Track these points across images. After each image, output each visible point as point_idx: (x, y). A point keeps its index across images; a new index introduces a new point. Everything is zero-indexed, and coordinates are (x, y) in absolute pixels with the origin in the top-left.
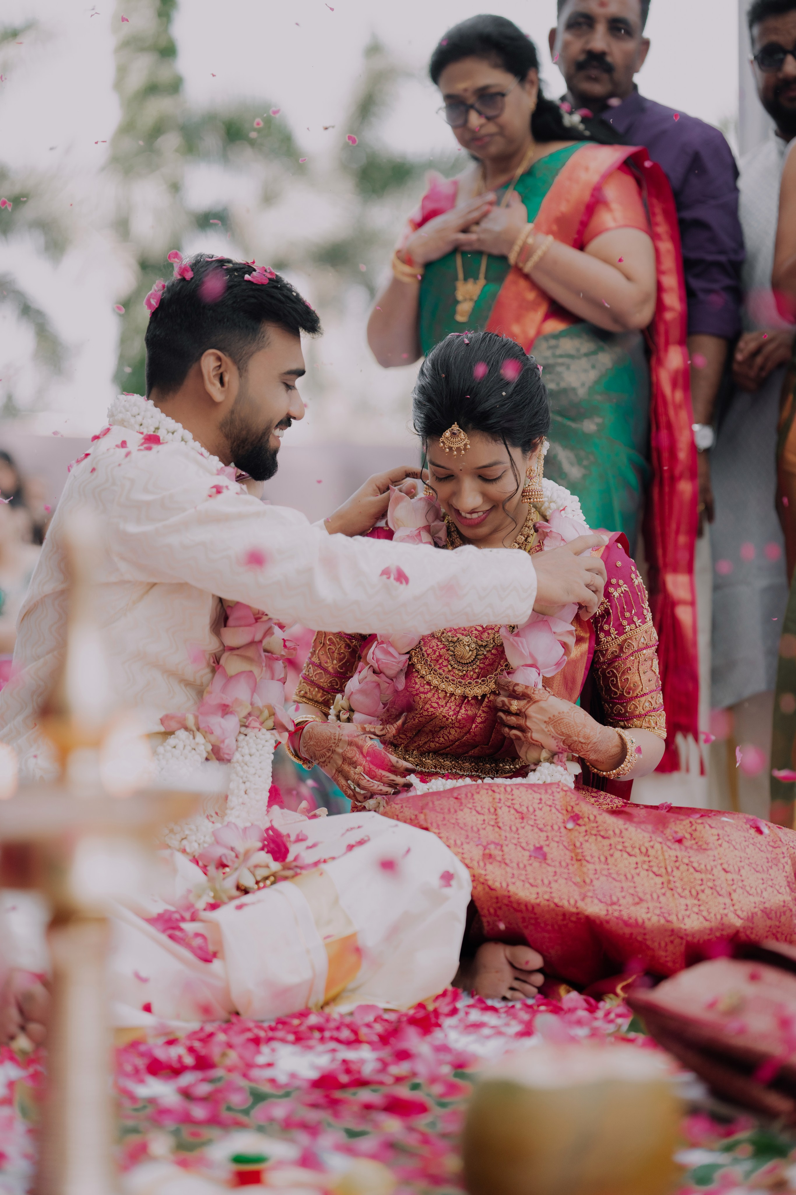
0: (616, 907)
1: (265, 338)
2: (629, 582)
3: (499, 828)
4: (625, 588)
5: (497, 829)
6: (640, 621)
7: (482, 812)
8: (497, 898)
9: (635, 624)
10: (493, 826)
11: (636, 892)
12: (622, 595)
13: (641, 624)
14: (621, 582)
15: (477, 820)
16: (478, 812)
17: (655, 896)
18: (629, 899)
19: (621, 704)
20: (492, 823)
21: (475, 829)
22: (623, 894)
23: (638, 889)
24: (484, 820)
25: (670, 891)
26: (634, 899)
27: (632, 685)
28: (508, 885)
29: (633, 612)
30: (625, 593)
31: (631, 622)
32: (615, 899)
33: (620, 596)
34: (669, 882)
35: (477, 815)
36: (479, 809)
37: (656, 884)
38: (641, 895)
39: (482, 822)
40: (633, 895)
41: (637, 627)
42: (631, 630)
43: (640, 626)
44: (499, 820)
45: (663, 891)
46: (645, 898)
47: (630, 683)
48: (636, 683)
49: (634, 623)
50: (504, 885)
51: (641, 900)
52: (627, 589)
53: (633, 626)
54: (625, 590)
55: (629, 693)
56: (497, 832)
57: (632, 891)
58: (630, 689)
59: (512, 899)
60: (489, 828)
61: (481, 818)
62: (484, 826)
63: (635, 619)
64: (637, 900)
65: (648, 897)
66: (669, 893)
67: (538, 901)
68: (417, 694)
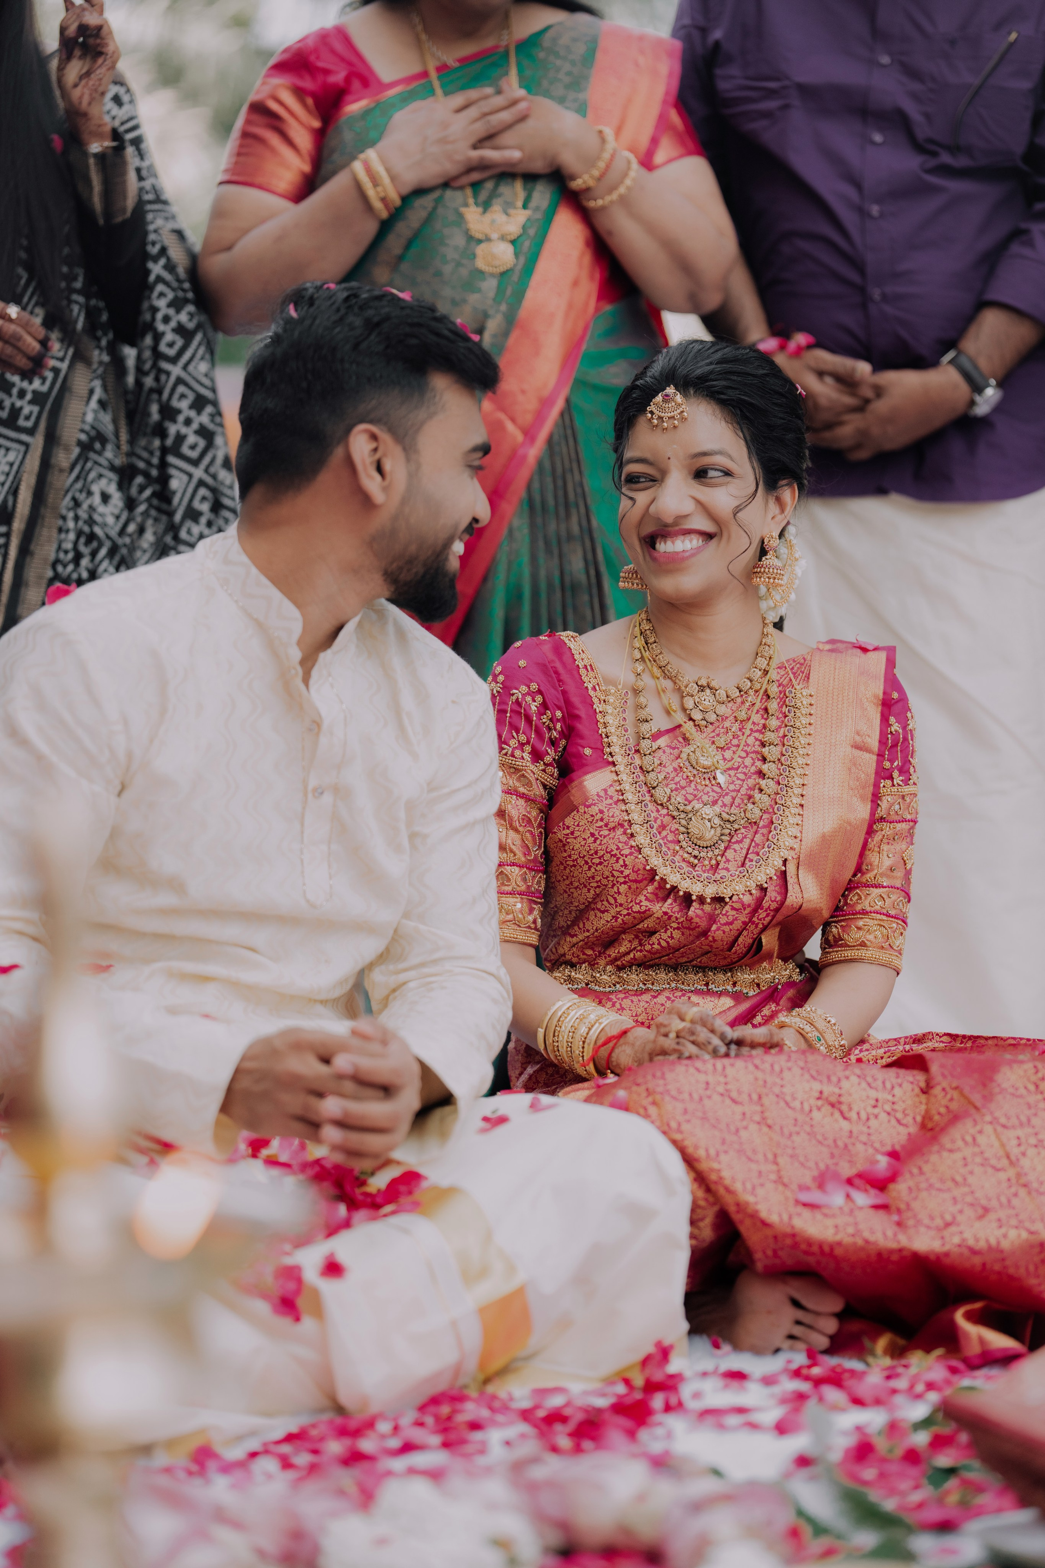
0: (953, 1229)
2: (903, 722)
3: (769, 1127)
4: (895, 727)
8: (775, 1237)
11: (976, 1199)
16: (734, 1101)
17: (1004, 1200)
18: (969, 1212)
20: (757, 1118)
21: (733, 1129)
22: (959, 1207)
23: (977, 1195)
24: (744, 1114)
25: (1022, 1189)
28: (790, 1218)
29: (896, 764)
32: (948, 1218)
34: (1019, 1175)
36: (734, 1095)
37: (999, 1183)
38: (984, 1202)
43: (898, 785)
44: (767, 1114)
45: (1013, 1190)
50: (785, 1217)
51: (986, 1210)
52: (900, 731)
54: (895, 731)
57: (969, 1199)
59: (798, 1239)
60: (753, 1127)
61: (739, 1109)
62: (745, 1123)
63: (895, 774)
66: (1022, 1192)
67: (838, 1238)
68: (625, 883)
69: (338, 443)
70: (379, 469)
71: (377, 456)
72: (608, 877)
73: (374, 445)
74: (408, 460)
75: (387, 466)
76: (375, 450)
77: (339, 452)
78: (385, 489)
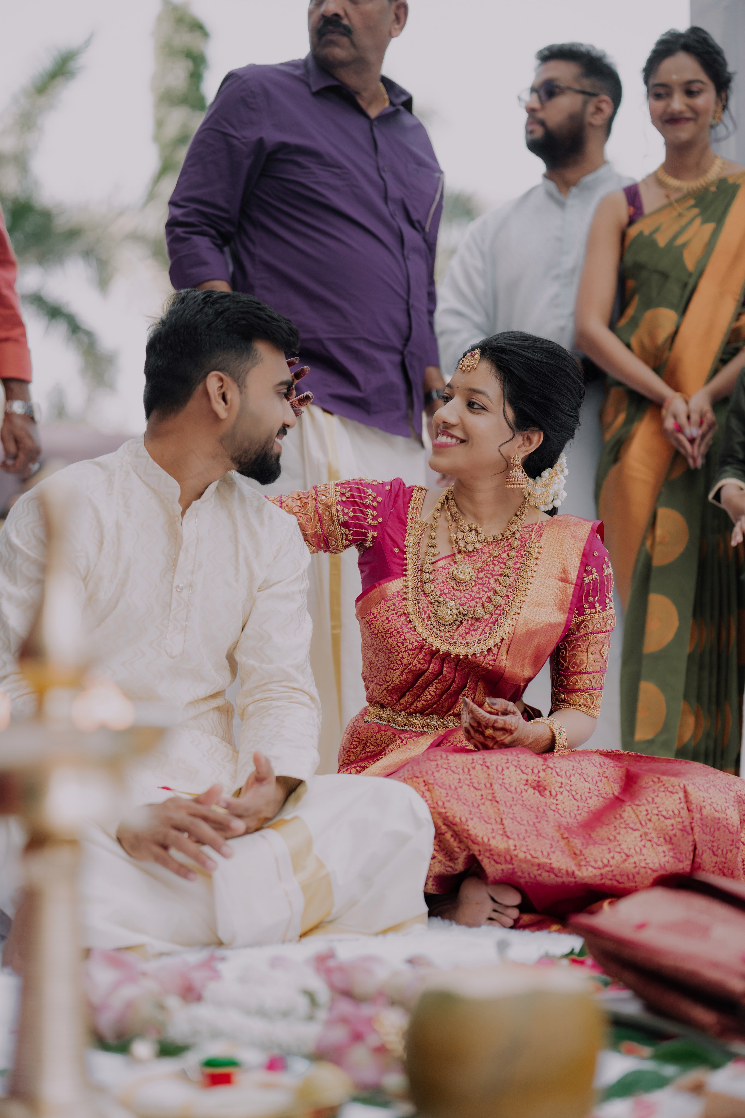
0: (608, 869)
1: (258, 355)
2: (600, 571)
4: (595, 575)
5: (495, 804)
6: (601, 607)
7: (479, 787)
9: (596, 610)
10: (491, 800)
11: (621, 849)
12: (592, 582)
13: (601, 611)
14: (594, 570)
15: (476, 795)
16: (475, 788)
18: (617, 858)
19: (565, 676)
20: (490, 797)
21: (476, 804)
22: (612, 855)
23: (623, 846)
24: (482, 795)
25: (649, 842)
26: (622, 857)
27: (578, 662)
28: (511, 858)
29: (596, 598)
30: (595, 581)
31: (592, 606)
32: (605, 861)
33: (590, 582)
34: (646, 834)
35: (475, 791)
36: (476, 783)
37: (635, 838)
38: (626, 851)
39: (480, 797)
40: (619, 853)
41: (596, 612)
42: (590, 613)
43: (599, 612)
46: (629, 854)
47: (577, 659)
48: (582, 660)
49: (595, 608)
50: (508, 858)
51: (628, 856)
52: (598, 578)
53: (593, 610)
54: (595, 578)
55: (573, 668)
56: (496, 807)
57: (618, 849)
58: (575, 664)
60: (488, 803)
61: (479, 793)
62: (483, 801)
63: (597, 605)
64: (624, 857)
65: (633, 851)
66: (648, 845)
68: (406, 651)
69: (199, 383)
70: (224, 398)
71: (222, 391)
72: (395, 647)
73: (221, 384)
74: (241, 392)
75: (229, 397)
76: (222, 387)
77: (200, 388)
78: (228, 410)
